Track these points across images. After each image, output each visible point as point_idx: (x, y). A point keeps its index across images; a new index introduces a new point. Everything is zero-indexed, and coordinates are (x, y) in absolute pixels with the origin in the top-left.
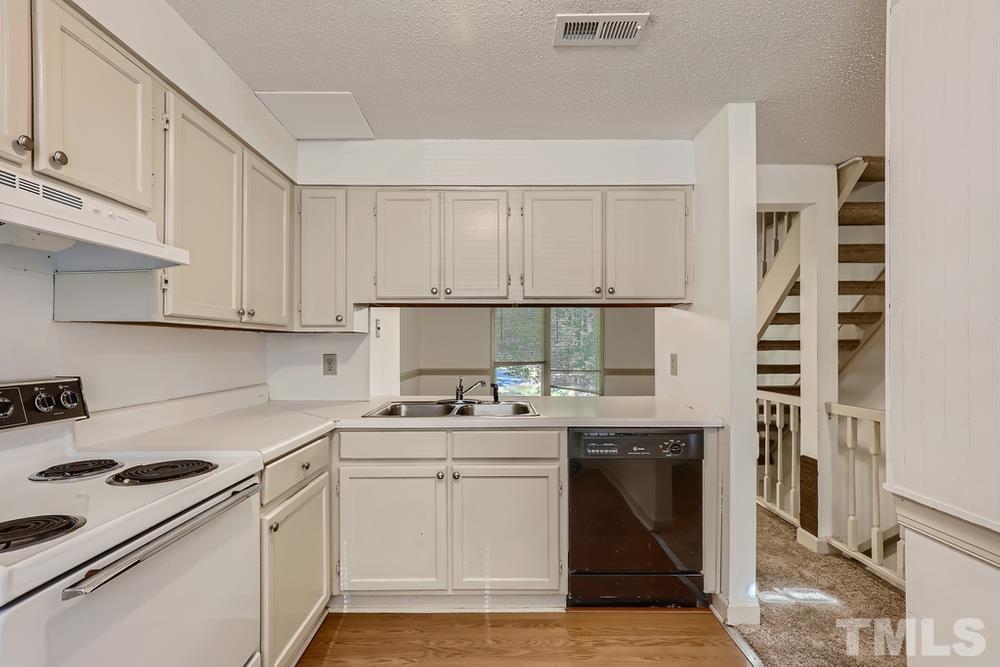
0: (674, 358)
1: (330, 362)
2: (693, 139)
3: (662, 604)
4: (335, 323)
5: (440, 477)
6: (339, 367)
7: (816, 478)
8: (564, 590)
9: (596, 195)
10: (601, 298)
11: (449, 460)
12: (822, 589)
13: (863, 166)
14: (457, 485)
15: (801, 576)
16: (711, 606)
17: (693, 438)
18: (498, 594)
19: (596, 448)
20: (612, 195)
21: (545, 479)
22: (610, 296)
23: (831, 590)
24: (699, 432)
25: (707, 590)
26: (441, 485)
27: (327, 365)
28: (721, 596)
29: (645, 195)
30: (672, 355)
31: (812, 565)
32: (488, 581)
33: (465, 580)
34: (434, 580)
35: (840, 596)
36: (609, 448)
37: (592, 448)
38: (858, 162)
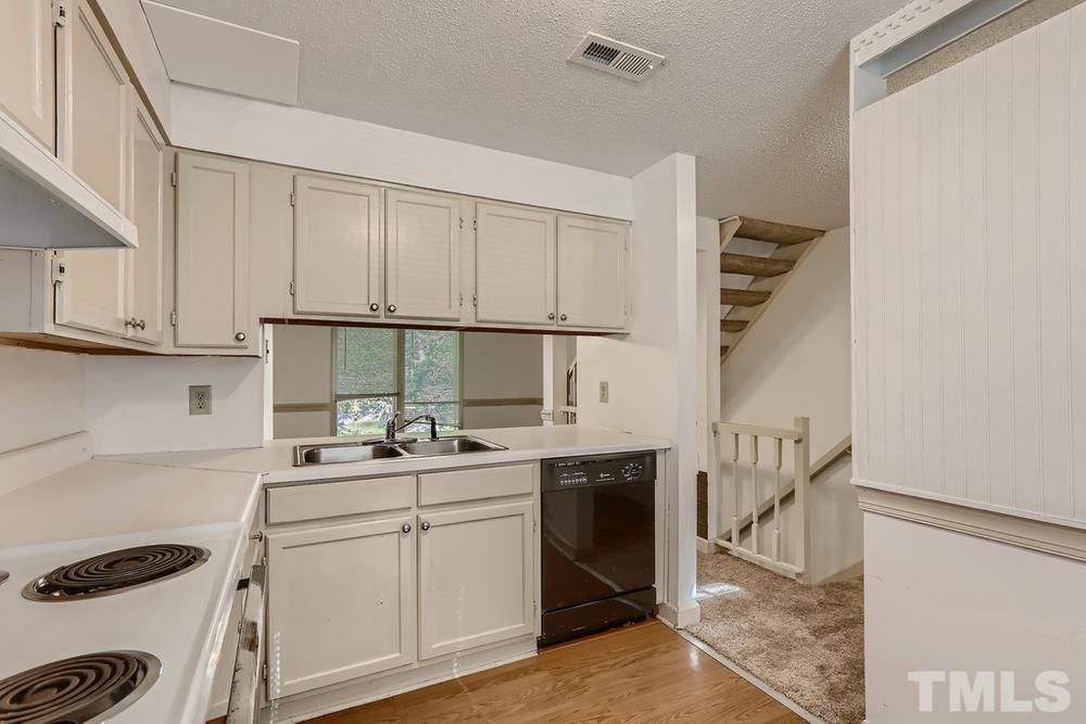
0: (604, 387)
1: (200, 398)
2: (631, 178)
3: (618, 624)
4: (233, 342)
5: (405, 530)
6: (215, 403)
7: (706, 488)
8: (538, 632)
9: (549, 218)
10: (552, 325)
11: (414, 508)
12: (726, 582)
13: (739, 223)
14: (425, 538)
15: (707, 575)
16: (658, 616)
17: (648, 459)
18: (471, 653)
19: (567, 478)
20: (563, 220)
21: (520, 517)
22: (561, 323)
23: (731, 581)
24: (652, 454)
25: (659, 601)
26: (408, 542)
27: (196, 401)
28: (669, 605)
29: (592, 224)
30: (601, 383)
31: (710, 563)
32: (461, 640)
33: (434, 646)
34: (397, 655)
35: (740, 585)
36: (579, 477)
37: (564, 479)
38: (735, 220)
